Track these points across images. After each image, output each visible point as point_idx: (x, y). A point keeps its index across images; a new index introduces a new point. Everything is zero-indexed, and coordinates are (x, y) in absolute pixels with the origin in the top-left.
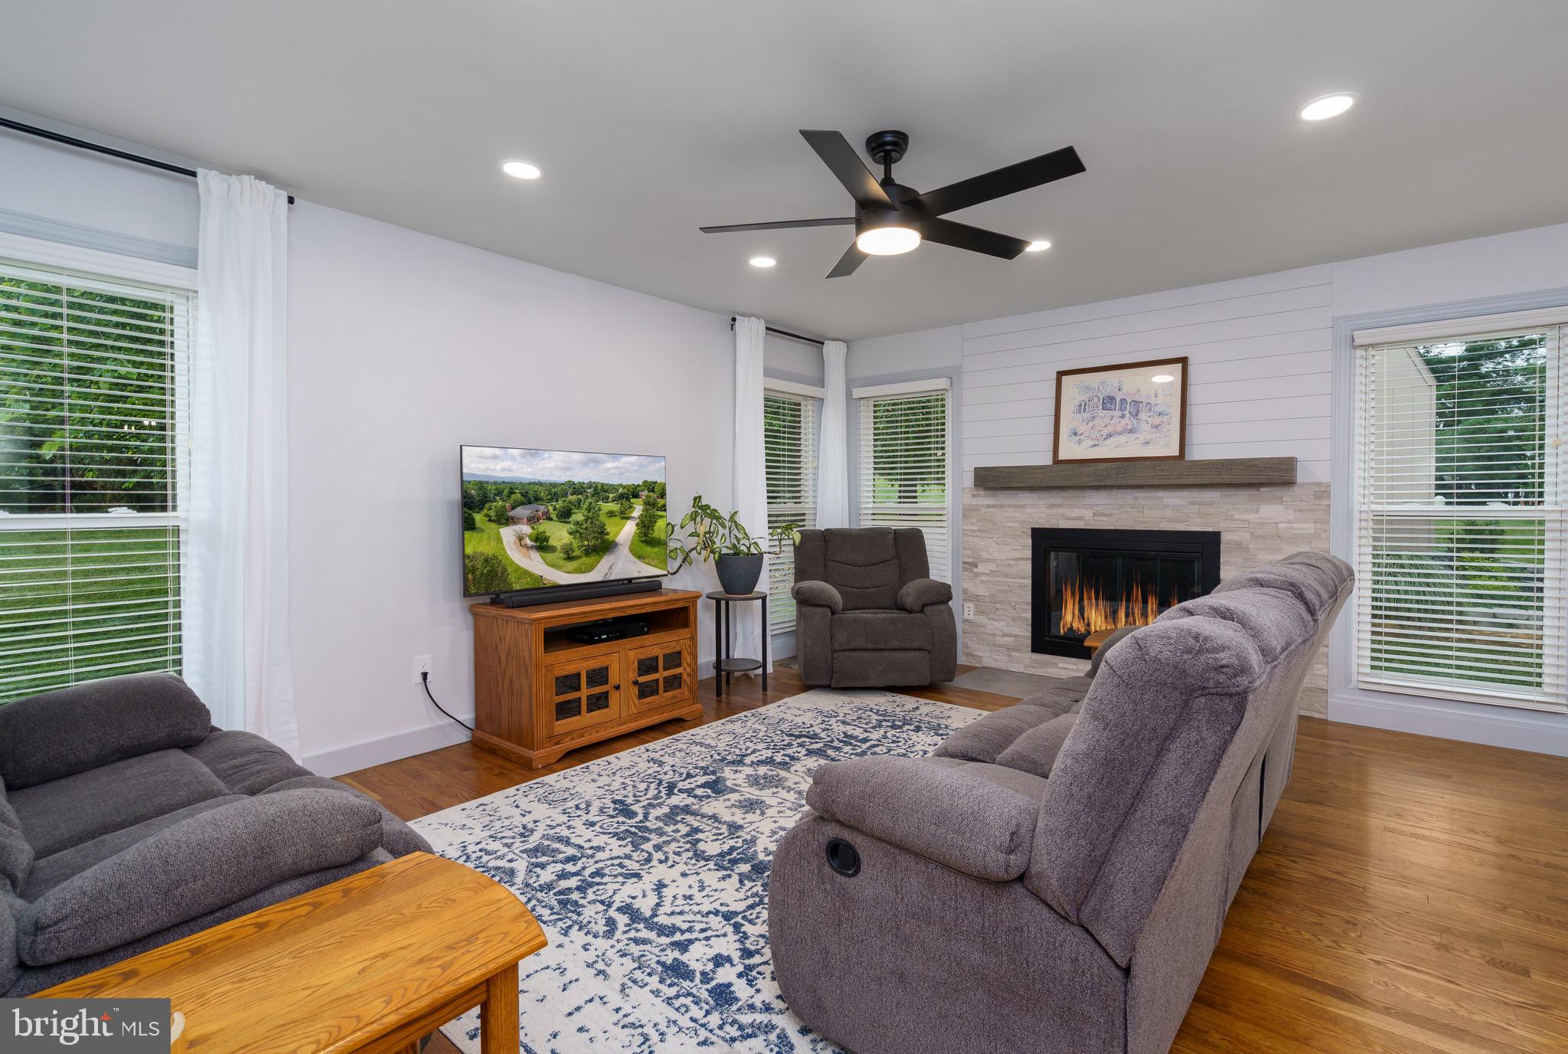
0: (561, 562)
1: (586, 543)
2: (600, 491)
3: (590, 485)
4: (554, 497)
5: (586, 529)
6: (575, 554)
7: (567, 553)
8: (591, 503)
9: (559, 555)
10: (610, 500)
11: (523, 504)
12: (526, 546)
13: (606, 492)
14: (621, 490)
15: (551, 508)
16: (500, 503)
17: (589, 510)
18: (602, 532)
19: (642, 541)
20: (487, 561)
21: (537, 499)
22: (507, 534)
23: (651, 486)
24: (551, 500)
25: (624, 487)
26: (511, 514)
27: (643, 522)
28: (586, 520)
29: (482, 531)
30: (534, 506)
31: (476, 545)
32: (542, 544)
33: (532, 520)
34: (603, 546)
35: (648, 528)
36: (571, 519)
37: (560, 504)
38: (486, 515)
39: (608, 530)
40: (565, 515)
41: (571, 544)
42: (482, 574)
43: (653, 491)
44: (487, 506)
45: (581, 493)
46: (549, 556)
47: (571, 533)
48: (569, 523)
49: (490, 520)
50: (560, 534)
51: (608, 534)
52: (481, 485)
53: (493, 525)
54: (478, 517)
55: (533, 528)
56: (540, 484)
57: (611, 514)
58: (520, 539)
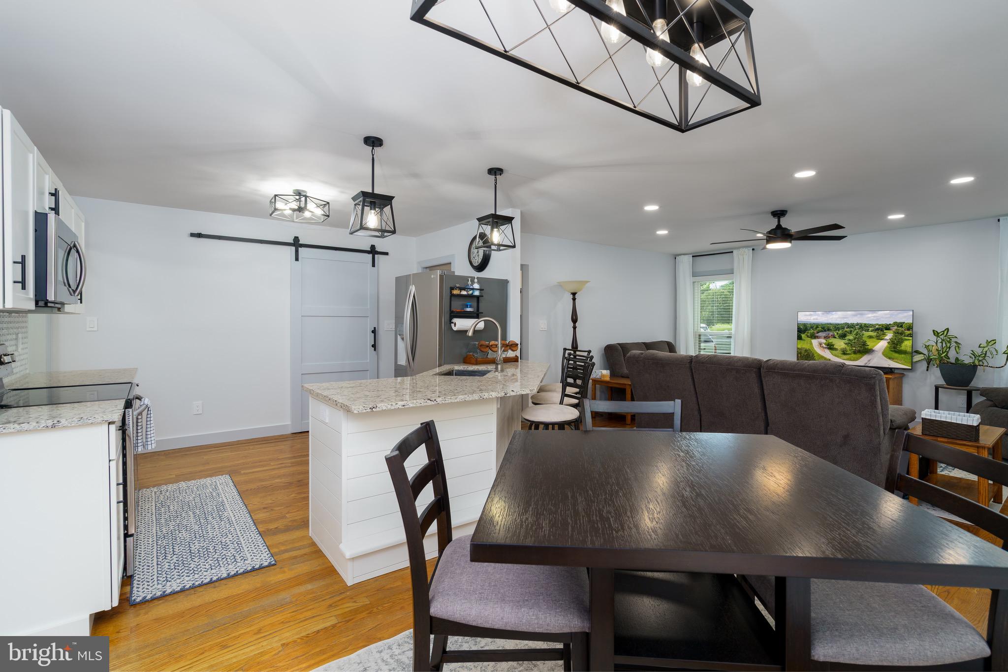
0: (840, 355)
1: (854, 348)
2: (864, 327)
3: (857, 324)
4: (838, 329)
5: (854, 343)
6: (848, 352)
7: (843, 351)
8: (857, 332)
9: (839, 352)
10: (870, 330)
11: (822, 331)
12: (824, 348)
13: (868, 327)
14: (877, 326)
15: (836, 334)
16: (812, 331)
17: (856, 334)
18: (864, 344)
19: (892, 351)
20: (806, 351)
21: (829, 330)
22: (815, 342)
23: (900, 325)
24: (836, 330)
25: (880, 325)
26: (817, 335)
27: (892, 342)
28: (855, 339)
29: (805, 340)
30: (827, 332)
31: (803, 345)
32: (830, 347)
33: (825, 338)
34: (865, 350)
35: (897, 345)
36: (846, 338)
37: (840, 332)
38: (806, 335)
39: (868, 344)
40: (843, 336)
41: (846, 348)
42: (804, 355)
43: (901, 326)
44: (807, 332)
45: (852, 328)
46: (834, 352)
47: (846, 344)
48: (845, 339)
49: (808, 337)
50: (840, 344)
51: (868, 346)
52: (805, 325)
53: (809, 339)
54: (803, 336)
55: (826, 341)
56: (831, 324)
57: (870, 337)
58: (821, 344)
